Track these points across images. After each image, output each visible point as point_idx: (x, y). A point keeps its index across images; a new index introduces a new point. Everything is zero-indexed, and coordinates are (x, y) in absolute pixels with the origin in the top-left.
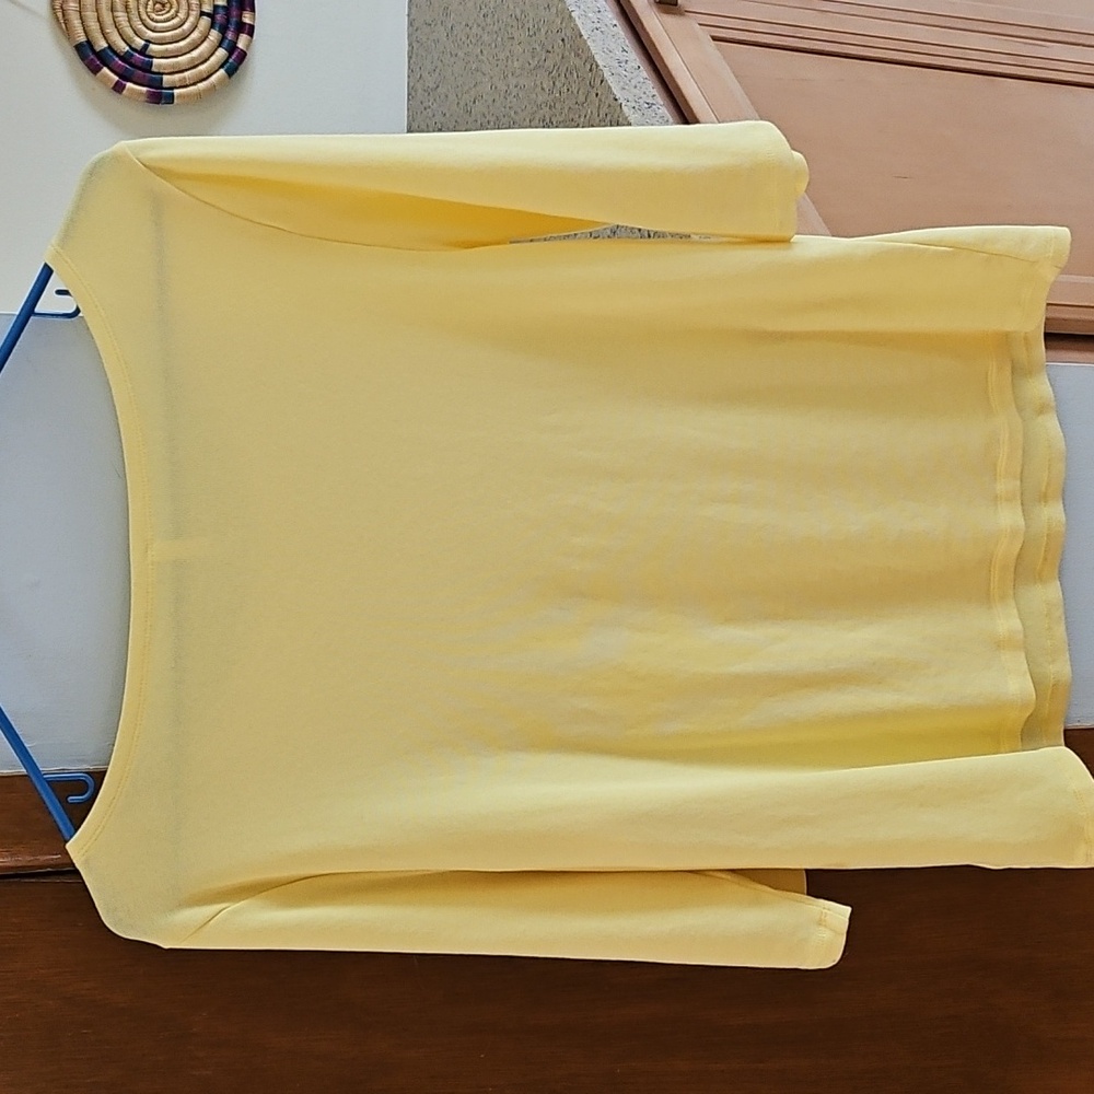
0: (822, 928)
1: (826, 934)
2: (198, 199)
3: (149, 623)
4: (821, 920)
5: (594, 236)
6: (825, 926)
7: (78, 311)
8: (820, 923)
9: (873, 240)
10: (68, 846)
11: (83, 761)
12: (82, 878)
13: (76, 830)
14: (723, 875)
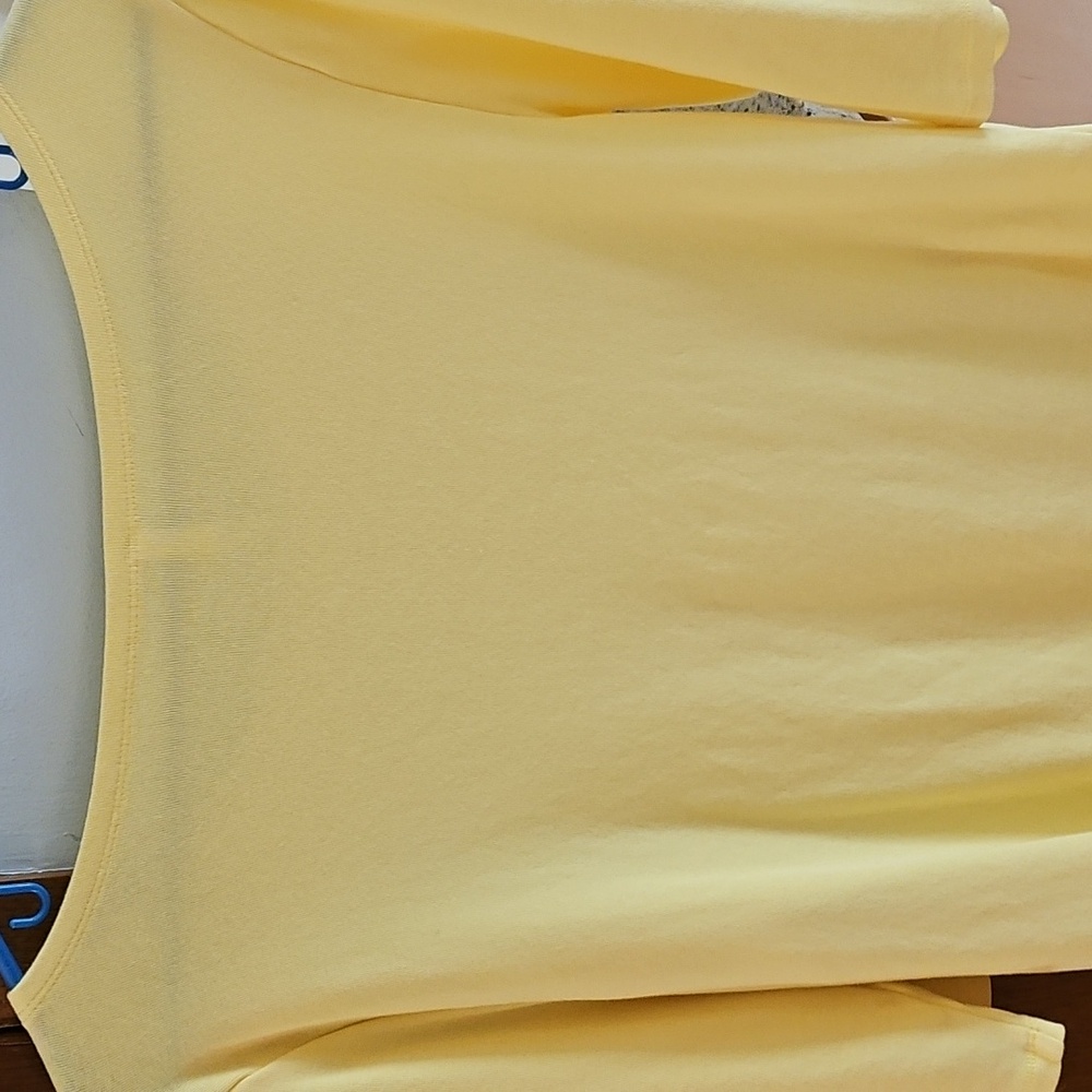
0: (1030, 1056)
1: (1034, 1064)
2: (199, 17)
3: (132, 653)
4: (1028, 1044)
5: (742, 108)
6: (1035, 1053)
7: (23, 178)
8: (1027, 1048)
9: (1082, 131)
10: (11, 996)
11: (29, 862)
12: (30, 1039)
13: (24, 973)
14: (899, 989)
